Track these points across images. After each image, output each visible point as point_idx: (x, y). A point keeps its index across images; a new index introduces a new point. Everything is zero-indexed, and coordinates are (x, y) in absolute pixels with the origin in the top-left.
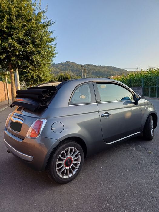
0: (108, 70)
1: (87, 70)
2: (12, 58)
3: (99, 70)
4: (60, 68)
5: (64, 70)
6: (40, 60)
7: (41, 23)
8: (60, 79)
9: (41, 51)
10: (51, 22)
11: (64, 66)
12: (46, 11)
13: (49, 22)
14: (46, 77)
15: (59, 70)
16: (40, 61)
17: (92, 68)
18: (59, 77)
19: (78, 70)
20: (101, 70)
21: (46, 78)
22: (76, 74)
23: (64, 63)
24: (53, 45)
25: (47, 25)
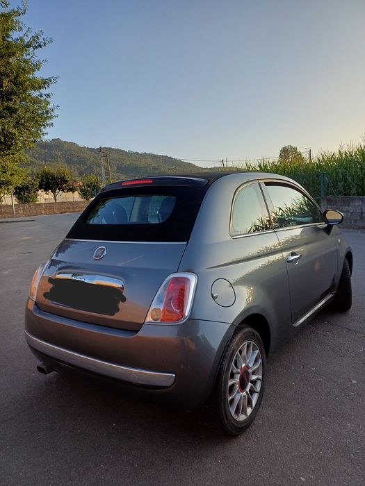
0: (154, 164)
3: (134, 163)
4: (37, 156)
5: (46, 161)
6: (15, 131)
7: (10, 40)
8: (42, 181)
9: (17, 110)
10: (41, 39)
11: (46, 151)
12: (24, 11)
13: (36, 37)
14: (11, 175)
15: (34, 160)
16: (15, 134)
17: (116, 156)
18: (42, 176)
19: (82, 161)
20: (138, 163)
21: (10, 178)
22: (77, 169)
23: (47, 142)
24: (45, 97)
25: (29, 45)
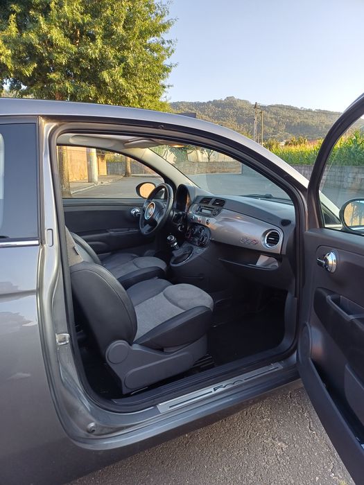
1: (275, 119)
2: (53, 76)
3: (305, 120)
11: (220, 109)
17: (286, 113)
20: (310, 121)
22: (246, 128)
23: (221, 101)
24: (167, 43)
